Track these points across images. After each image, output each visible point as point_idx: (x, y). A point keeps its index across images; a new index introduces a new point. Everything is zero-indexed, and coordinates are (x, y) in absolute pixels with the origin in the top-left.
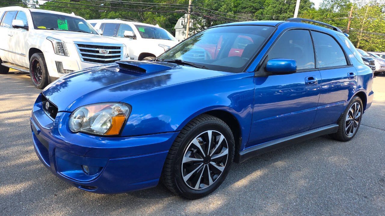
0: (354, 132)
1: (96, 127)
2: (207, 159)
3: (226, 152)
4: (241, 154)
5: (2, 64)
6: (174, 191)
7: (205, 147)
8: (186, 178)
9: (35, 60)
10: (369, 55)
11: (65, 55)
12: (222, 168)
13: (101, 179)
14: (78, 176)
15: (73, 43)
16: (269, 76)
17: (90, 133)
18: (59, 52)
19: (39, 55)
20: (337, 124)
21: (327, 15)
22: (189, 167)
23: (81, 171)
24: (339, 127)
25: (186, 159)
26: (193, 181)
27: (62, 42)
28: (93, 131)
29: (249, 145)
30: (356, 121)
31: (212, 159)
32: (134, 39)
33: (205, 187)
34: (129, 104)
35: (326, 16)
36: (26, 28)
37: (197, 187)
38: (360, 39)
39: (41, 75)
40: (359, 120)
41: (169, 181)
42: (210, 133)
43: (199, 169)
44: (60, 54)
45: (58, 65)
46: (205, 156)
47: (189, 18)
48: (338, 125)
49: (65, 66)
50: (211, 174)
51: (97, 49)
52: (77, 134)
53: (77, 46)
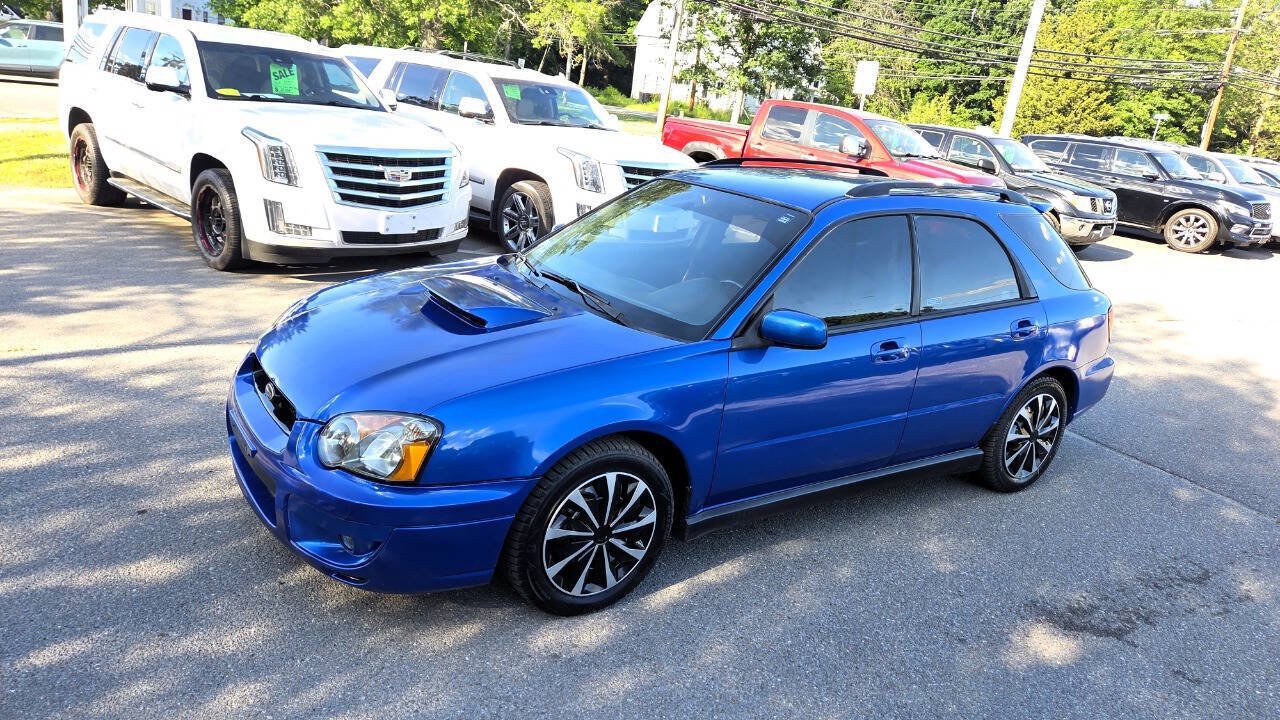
0: (1035, 469)
1: (372, 459)
2: (604, 533)
3: (650, 518)
4: (691, 521)
5: (109, 180)
6: (525, 596)
7: (598, 507)
8: (552, 571)
9: (208, 188)
10: (1261, 180)
11: (289, 181)
12: (639, 554)
13: (376, 565)
14: (332, 554)
15: (315, 149)
16: (770, 348)
17: (362, 473)
18: (276, 174)
19: (220, 175)
20: (982, 448)
21: (1158, 17)
22: (559, 548)
23: (339, 545)
24: (984, 456)
25: (553, 532)
26: (569, 576)
27: (285, 146)
28: (364, 468)
29: (710, 501)
30: (1043, 444)
31: (614, 532)
32: (486, 122)
33: (597, 590)
34: (437, 421)
35: (1156, 21)
36: (183, 91)
37: (577, 591)
38: (1265, 106)
39: (224, 229)
40: (1055, 437)
41: (515, 575)
42: (611, 478)
43: (584, 552)
44: (278, 179)
45: (271, 210)
46: (598, 527)
47: (679, 12)
48: (982, 453)
49: (292, 214)
50: (612, 565)
51: (380, 168)
52: (332, 472)
53: (326, 158)
